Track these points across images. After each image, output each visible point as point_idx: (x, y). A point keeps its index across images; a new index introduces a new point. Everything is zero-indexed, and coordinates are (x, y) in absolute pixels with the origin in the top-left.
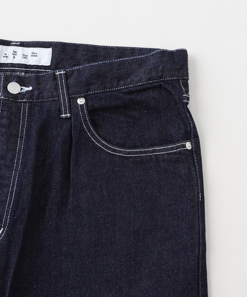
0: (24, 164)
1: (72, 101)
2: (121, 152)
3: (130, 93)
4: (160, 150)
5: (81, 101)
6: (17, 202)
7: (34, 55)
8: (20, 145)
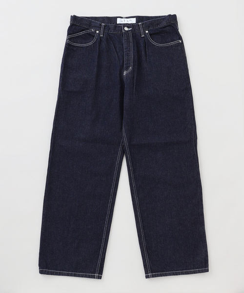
0: (134, 50)
1: (144, 32)
2: (161, 45)
3: (161, 28)
4: (172, 43)
5: (147, 32)
6: (134, 60)
7: (130, 20)
8: (131, 44)
